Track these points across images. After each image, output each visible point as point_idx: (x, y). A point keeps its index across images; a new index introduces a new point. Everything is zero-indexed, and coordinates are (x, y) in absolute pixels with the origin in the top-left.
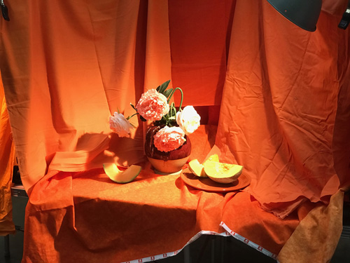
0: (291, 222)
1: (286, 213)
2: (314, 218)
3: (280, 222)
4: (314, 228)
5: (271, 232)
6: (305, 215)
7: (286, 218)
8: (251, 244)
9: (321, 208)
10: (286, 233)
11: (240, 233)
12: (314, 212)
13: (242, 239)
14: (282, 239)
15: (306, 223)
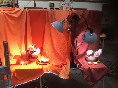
0: (61, 68)
2: (65, 67)
3: (59, 69)
4: (65, 69)
5: (57, 71)
6: (63, 67)
8: (54, 74)
9: (66, 65)
10: (60, 70)
11: (52, 72)
12: (64, 66)
13: (52, 73)
14: (60, 72)
15: (63, 68)
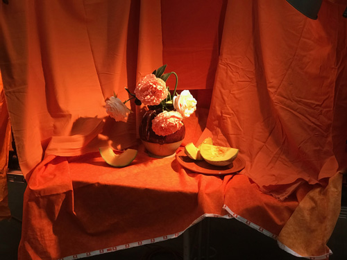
0: (291, 204)
1: (285, 195)
2: (312, 199)
4: (313, 209)
5: (272, 214)
7: (286, 200)
8: (253, 225)
9: (318, 190)
10: (286, 214)
11: (242, 215)
12: (311, 194)
13: (244, 221)
14: (282, 220)
15: (305, 204)
